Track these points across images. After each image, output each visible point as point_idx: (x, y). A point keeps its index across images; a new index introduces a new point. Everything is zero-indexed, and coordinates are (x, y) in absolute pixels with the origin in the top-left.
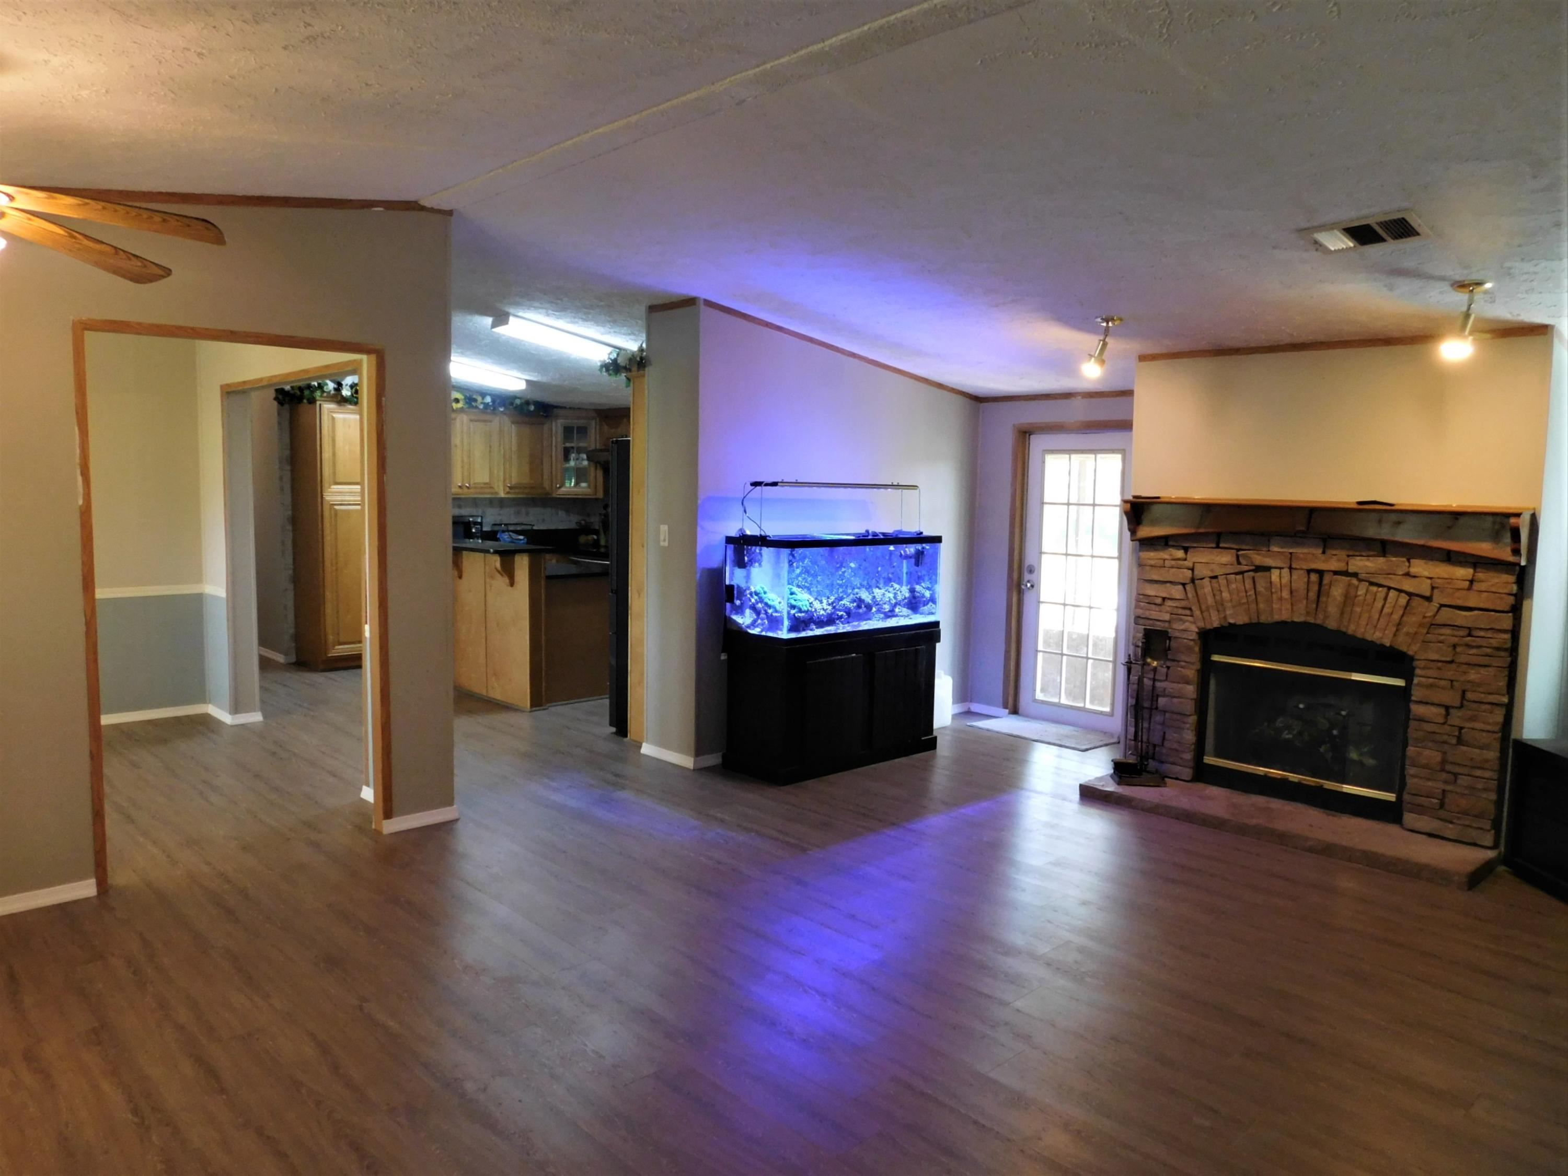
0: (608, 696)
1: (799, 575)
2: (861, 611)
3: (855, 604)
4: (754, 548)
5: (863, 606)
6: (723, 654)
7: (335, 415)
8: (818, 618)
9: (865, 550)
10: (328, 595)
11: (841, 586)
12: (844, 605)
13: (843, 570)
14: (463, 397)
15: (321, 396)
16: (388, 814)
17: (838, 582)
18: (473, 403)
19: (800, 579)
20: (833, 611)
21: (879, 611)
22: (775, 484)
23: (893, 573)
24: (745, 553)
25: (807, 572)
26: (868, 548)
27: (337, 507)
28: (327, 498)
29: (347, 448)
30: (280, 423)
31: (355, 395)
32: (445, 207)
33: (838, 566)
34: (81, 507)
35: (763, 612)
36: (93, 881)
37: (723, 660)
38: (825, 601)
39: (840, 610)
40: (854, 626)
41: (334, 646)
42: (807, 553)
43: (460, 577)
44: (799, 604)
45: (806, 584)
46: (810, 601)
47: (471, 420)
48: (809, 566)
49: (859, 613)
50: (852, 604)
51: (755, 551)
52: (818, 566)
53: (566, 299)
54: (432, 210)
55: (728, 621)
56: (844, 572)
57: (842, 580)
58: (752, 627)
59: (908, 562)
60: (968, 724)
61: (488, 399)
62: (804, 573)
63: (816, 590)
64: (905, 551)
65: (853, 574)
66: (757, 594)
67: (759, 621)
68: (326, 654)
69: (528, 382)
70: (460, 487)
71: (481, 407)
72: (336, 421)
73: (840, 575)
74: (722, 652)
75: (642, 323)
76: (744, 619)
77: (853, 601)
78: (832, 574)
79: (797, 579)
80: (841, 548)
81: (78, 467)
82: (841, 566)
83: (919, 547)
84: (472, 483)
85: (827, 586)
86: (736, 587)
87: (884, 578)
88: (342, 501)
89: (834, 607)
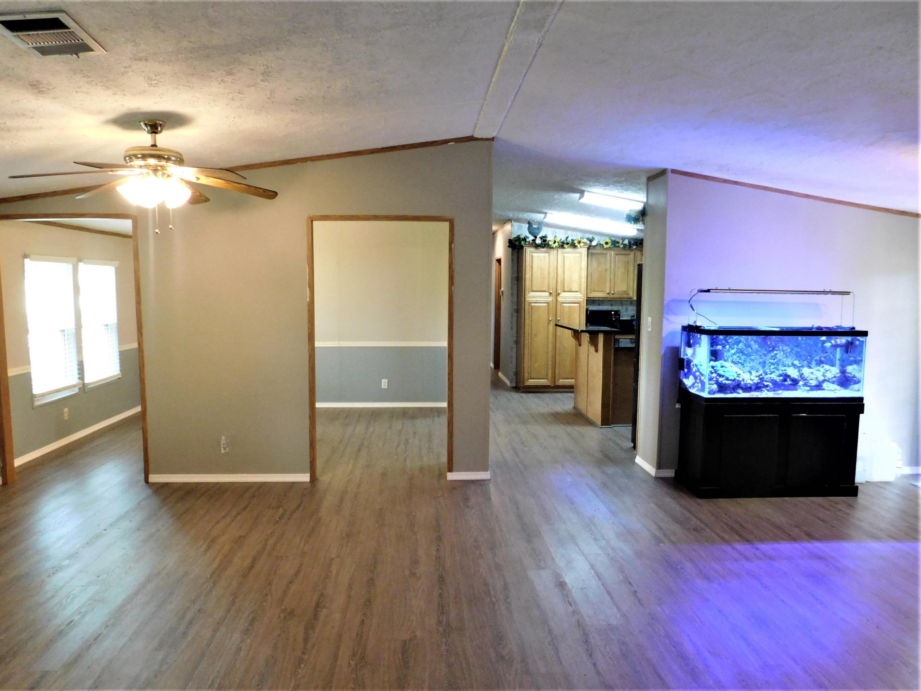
0: (631, 425)
1: (734, 354)
2: (786, 383)
3: (781, 378)
4: (696, 334)
5: (788, 380)
6: (677, 404)
7: (533, 254)
8: (746, 385)
9: (797, 339)
10: (526, 352)
11: (773, 364)
12: (771, 378)
13: (775, 352)
14: (610, 241)
15: (525, 244)
16: (450, 470)
17: (770, 361)
18: (616, 244)
19: (734, 357)
20: (759, 381)
21: (805, 385)
22: (708, 291)
23: (825, 357)
24: (691, 337)
25: (742, 352)
26: (800, 338)
27: (532, 304)
28: (527, 299)
29: (539, 271)
30: (512, 260)
31: (543, 243)
32: (490, 136)
33: (771, 349)
34: (308, 302)
35: (698, 378)
36: (309, 475)
37: (677, 408)
38: (754, 373)
39: (767, 381)
40: (778, 394)
41: (528, 379)
42: (742, 339)
43: (580, 345)
44: (727, 375)
45: (740, 361)
46: (738, 373)
47: (616, 254)
48: (743, 348)
49: (784, 384)
50: (778, 378)
51: (697, 336)
52: (751, 348)
53: (602, 179)
54: (482, 139)
55: (681, 382)
56: (776, 354)
57: (774, 360)
58: (692, 388)
59: (841, 350)
60: (914, 483)
61: (626, 242)
62: (738, 353)
63: (749, 365)
64: (836, 342)
65: (785, 356)
66: (696, 366)
67: (696, 384)
68: (524, 383)
69: (638, 230)
70: (608, 293)
71: (622, 246)
72: (533, 257)
73: (772, 356)
74: (677, 403)
75: (644, 187)
76: (688, 382)
77: (780, 375)
78: (765, 355)
79: (732, 357)
80: (774, 337)
81: (307, 284)
82: (773, 350)
83: (849, 339)
84: (616, 291)
85: (760, 363)
86: (685, 360)
87: (816, 360)
88: (537, 301)
89: (760, 379)
